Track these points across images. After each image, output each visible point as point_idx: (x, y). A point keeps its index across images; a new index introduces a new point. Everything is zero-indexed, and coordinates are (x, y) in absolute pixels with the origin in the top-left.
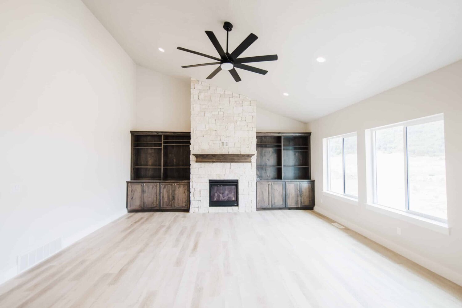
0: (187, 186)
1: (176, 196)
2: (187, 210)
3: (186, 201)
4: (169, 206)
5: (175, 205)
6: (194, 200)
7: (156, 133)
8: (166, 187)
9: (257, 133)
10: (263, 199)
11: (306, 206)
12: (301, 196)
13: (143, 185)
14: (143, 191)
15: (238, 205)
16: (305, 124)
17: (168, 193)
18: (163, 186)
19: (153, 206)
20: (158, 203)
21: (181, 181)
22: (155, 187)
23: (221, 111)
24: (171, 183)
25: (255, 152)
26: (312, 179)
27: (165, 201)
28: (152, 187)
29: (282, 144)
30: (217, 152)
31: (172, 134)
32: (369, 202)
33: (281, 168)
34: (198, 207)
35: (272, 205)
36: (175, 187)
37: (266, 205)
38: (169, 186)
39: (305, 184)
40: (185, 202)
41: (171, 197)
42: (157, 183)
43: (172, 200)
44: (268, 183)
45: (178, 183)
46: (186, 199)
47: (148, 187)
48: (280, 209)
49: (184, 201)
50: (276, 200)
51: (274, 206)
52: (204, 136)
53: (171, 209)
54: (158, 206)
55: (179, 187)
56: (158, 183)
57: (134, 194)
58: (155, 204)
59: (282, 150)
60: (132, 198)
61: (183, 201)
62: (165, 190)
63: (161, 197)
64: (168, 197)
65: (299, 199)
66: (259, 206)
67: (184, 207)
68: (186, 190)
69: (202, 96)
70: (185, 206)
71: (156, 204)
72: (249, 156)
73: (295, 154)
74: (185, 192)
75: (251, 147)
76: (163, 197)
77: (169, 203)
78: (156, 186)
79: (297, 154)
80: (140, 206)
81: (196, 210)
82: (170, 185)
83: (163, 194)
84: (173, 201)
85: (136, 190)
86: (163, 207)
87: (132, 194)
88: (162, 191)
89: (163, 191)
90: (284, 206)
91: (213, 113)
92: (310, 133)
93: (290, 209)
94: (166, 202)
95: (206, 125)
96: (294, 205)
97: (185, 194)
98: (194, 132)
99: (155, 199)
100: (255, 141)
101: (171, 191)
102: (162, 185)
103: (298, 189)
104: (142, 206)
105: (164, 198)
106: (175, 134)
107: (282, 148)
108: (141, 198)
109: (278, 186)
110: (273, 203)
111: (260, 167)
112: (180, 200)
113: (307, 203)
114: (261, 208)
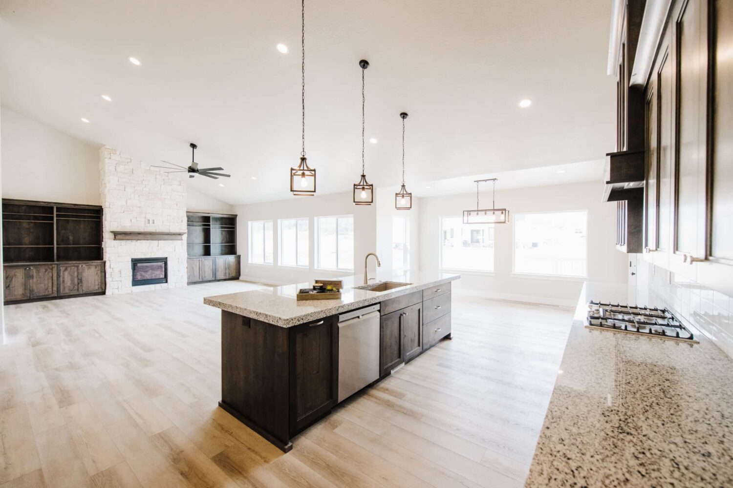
0: (100, 267)
1: (84, 279)
2: (104, 293)
3: (100, 284)
4: (74, 290)
5: (84, 289)
6: (113, 281)
7: (44, 204)
8: (69, 269)
9: (187, 212)
10: (194, 274)
11: (233, 277)
12: (229, 269)
13: (30, 269)
14: (29, 276)
15: (167, 282)
16: (232, 206)
17: (71, 276)
18: (62, 269)
19: (46, 293)
20: (55, 289)
21: (91, 262)
22: (49, 270)
23: (145, 187)
24: (76, 265)
25: (186, 231)
26: (238, 254)
27: (66, 285)
28: (44, 270)
29: (211, 223)
30: (142, 230)
31: (72, 206)
32: (279, 264)
33: (210, 246)
34: (118, 288)
35: (202, 279)
36: (83, 270)
37: (197, 279)
38: (73, 267)
39: (231, 258)
40: (98, 285)
41: (76, 281)
42: (53, 266)
43: (78, 284)
44: (199, 259)
45: (87, 264)
46: (100, 281)
47: (38, 271)
48: (210, 281)
49: (97, 284)
50: (207, 273)
51: (205, 280)
52: (124, 212)
53: (78, 293)
54: (56, 292)
55: (89, 268)
56: (56, 266)
57: (11, 281)
58: (50, 290)
59: (211, 229)
60: (8, 286)
61: (95, 283)
62: (66, 273)
63: (60, 281)
64: (72, 280)
65: (227, 272)
66: (190, 281)
67: (97, 290)
68: (100, 271)
69: (121, 168)
70: (99, 288)
71: (52, 290)
72: (180, 234)
73: (222, 233)
74: (97, 274)
75: (182, 226)
76: (63, 281)
77: (74, 287)
78: (52, 269)
79: (224, 233)
80: (24, 295)
81: (116, 291)
82: (74, 266)
83: (63, 278)
84: (81, 284)
85: (15, 275)
86: (63, 292)
87: (9, 281)
88: (61, 274)
89: (63, 274)
90: (214, 279)
91: (136, 188)
92: (236, 215)
93: (219, 280)
94: (69, 286)
95: (127, 201)
96: (222, 277)
97: (98, 276)
98: (111, 206)
99: (50, 285)
100: (185, 219)
101: (76, 274)
102: (63, 267)
103: (227, 263)
104: (29, 295)
105: (66, 282)
106: (76, 207)
107: (211, 227)
108: (25, 285)
109: (208, 261)
110: (203, 276)
111: (190, 245)
112: (91, 283)
113: (234, 274)
114: (190, 283)
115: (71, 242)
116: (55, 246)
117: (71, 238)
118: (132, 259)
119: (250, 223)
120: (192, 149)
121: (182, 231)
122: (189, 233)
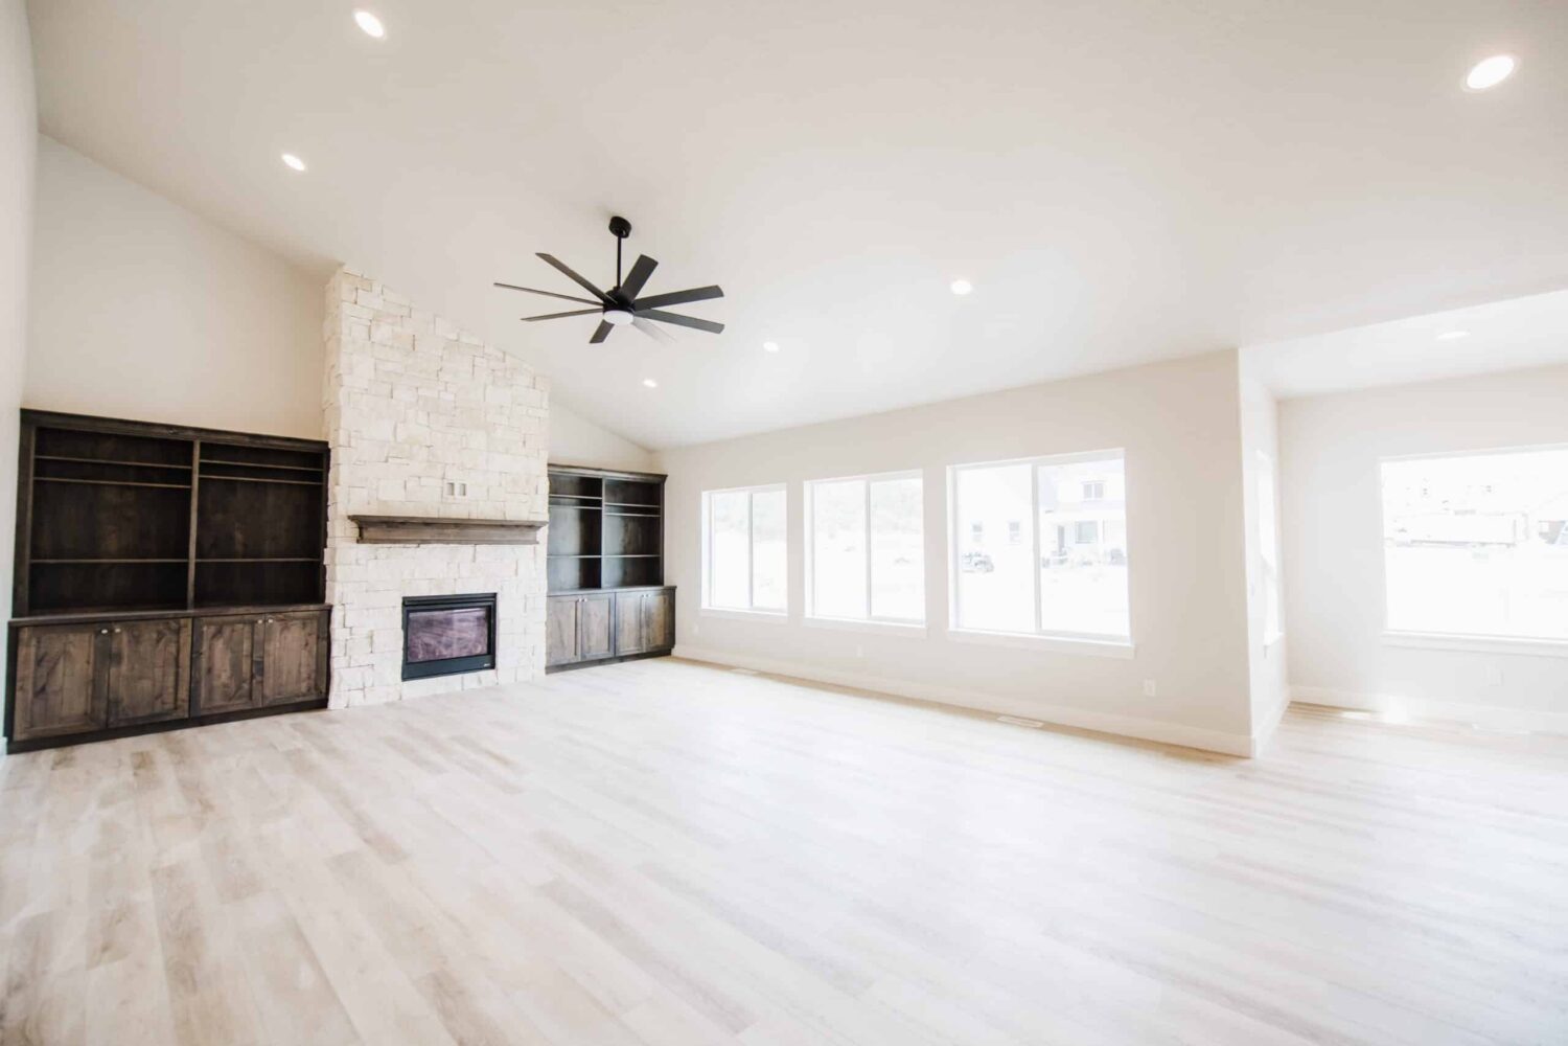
0: (315, 624)
1: (268, 662)
2: (322, 703)
3: (313, 676)
4: (241, 697)
5: (267, 692)
6: (349, 667)
7: (165, 431)
8: (227, 631)
9: (549, 465)
10: (562, 642)
11: (657, 647)
12: (648, 626)
13: (111, 631)
14: (106, 656)
15: (493, 666)
16: (650, 451)
17: (233, 652)
18: (209, 631)
19: (158, 709)
20: (183, 694)
21: (291, 609)
22: (169, 636)
23: (446, 390)
24: (247, 617)
25: (545, 517)
26: (667, 582)
27: (217, 683)
28: (155, 636)
29: (603, 498)
30: (433, 513)
31: (247, 440)
33: (600, 559)
34: (363, 689)
35: (583, 656)
36: (268, 630)
37: (570, 657)
38: (241, 626)
39: (648, 596)
40: (309, 678)
41: (246, 667)
42: (182, 621)
43: (252, 677)
44: (575, 598)
45: (281, 616)
46: (314, 667)
47: (136, 640)
48: (601, 662)
49: (304, 675)
50: (593, 642)
51: (589, 657)
52: (386, 461)
53: (248, 707)
54: (186, 705)
55: (285, 628)
56: (190, 621)
57: (51, 671)
58: (169, 699)
59: (604, 514)
60: (43, 689)
61: (299, 672)
62: (219, 645)
63: (199, 670)
64: (236, 666)
65: (644, 632)
66: (553, 662)
67: (304, 695)
68: (314, 637)
69: (383, 332)
70: (309, 690)
71: (176, 699)
72: (532, 527)
73: (626, 526)
74: (307, 644)
75: (534, 503)
76: (210, 670)
77: (239, 688)
78: (178, 632)
79: (631, 525)
80: (89, 716)
81: (357, 698)
82: (244, 623)
83: (210, 658)
84: (258, 678)
85: (65, 653)
86: (207, 706)
87: (43, 671)
88: (205, 648)
89: (211, 648)
90: (611, 655)
91: (420, 392)
92: (663, 477)
93: (622, 659)
94: (225, 686)
95: (395, 428)
96: (632, 649)
97: (310, 652)
98: (353, 444)
99: (171, 679)
100: (544, 485)
101: (246, 646)
102: (209, 624)
103: (643, 609)
104: (103, 716)
105: (216, 672)
106: (258, 444)
107: (604, 508)
108: (96, 684)
109: (596, 603)
110: (586, 648)
111: (553, 556)
112: (289, 672)
113: (659, 641)
114: (555, 668)
115: (239, 548)
116: (192, 560)
117: (239, 536)
118: (404, 598)
119: (705, 495)
120: (616, 238)
121: (533, 518)
122: (553, 524)
